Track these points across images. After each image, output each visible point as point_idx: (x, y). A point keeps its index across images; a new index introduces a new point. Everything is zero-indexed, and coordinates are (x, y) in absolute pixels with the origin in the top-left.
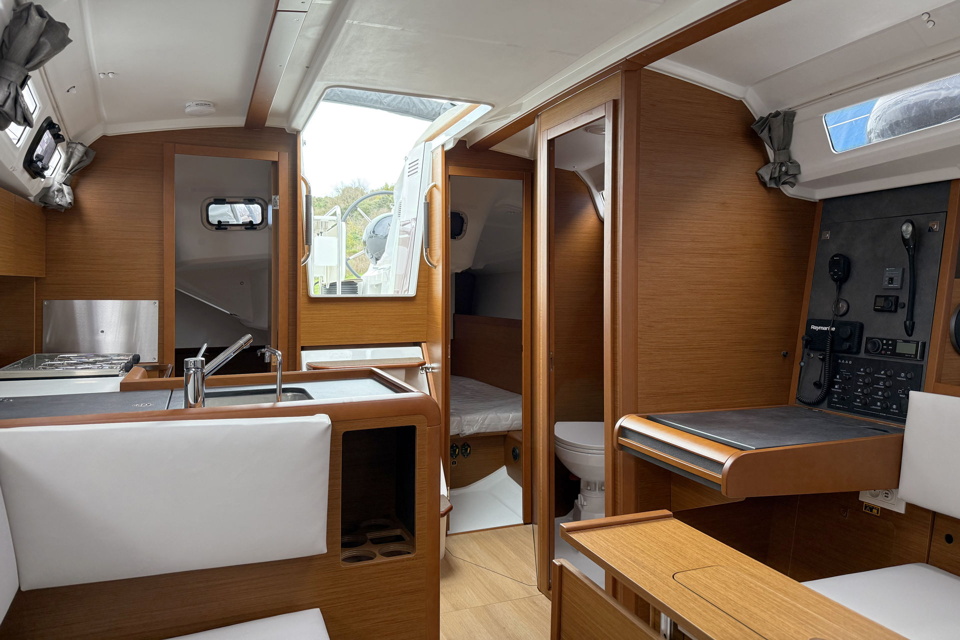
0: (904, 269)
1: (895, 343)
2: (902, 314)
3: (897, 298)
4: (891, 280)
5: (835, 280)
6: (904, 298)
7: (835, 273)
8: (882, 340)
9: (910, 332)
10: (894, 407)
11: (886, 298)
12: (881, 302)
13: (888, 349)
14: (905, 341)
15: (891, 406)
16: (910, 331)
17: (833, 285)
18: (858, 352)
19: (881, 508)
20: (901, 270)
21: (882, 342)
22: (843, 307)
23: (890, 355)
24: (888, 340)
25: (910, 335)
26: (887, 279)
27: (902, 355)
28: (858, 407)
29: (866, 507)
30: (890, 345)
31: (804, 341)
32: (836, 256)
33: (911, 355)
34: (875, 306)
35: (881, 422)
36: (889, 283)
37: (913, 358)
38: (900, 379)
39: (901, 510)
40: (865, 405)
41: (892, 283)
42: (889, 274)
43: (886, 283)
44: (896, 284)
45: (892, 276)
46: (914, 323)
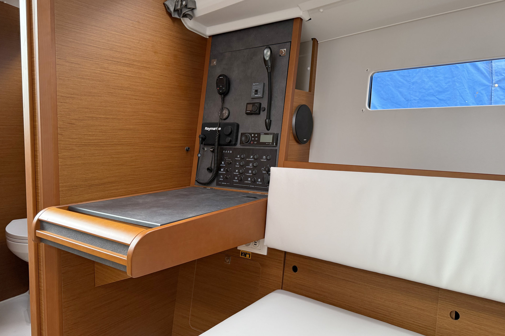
0: (264, 83)
1: (259, 135)
2: (264, 115)
3: (260, 104)
4: (256, 91)
5: (220, 94)
6: (265, 104)
7: (221, 89)
8: (251, 134)
9: (269, 128)
10: (259, 180)
11: (253, 104)
12: (250, 108)
13: (255, 140)
14: (266, 134)
15: (257, 180)
16: (268, 126)
17: (218, 98)
18: (235, 144)
19: (252, 253)
20: (263, 83)
21: (251, 135)
22: (226, 113)
23: (256, 144)
24: (254, 134)
25: (268, 130)
26: (254, 91)
27: (264, 143)
28: (236, 183)
29: (242, 254)
30: (256, 137)
31: (201, 139)
32: (220, 76)
33: (269, 143)
34: (246, 110)
35: (251, 192)
36: (255, 94)
37: (270, 145)
38: (263, 160)
39: (265, 253)
40: (241, 181)
41: (257, 94)
42: (255, 87)
43: (253, 94)
44: (259, 94)
45: (256, 89)
46: (271, 121)
